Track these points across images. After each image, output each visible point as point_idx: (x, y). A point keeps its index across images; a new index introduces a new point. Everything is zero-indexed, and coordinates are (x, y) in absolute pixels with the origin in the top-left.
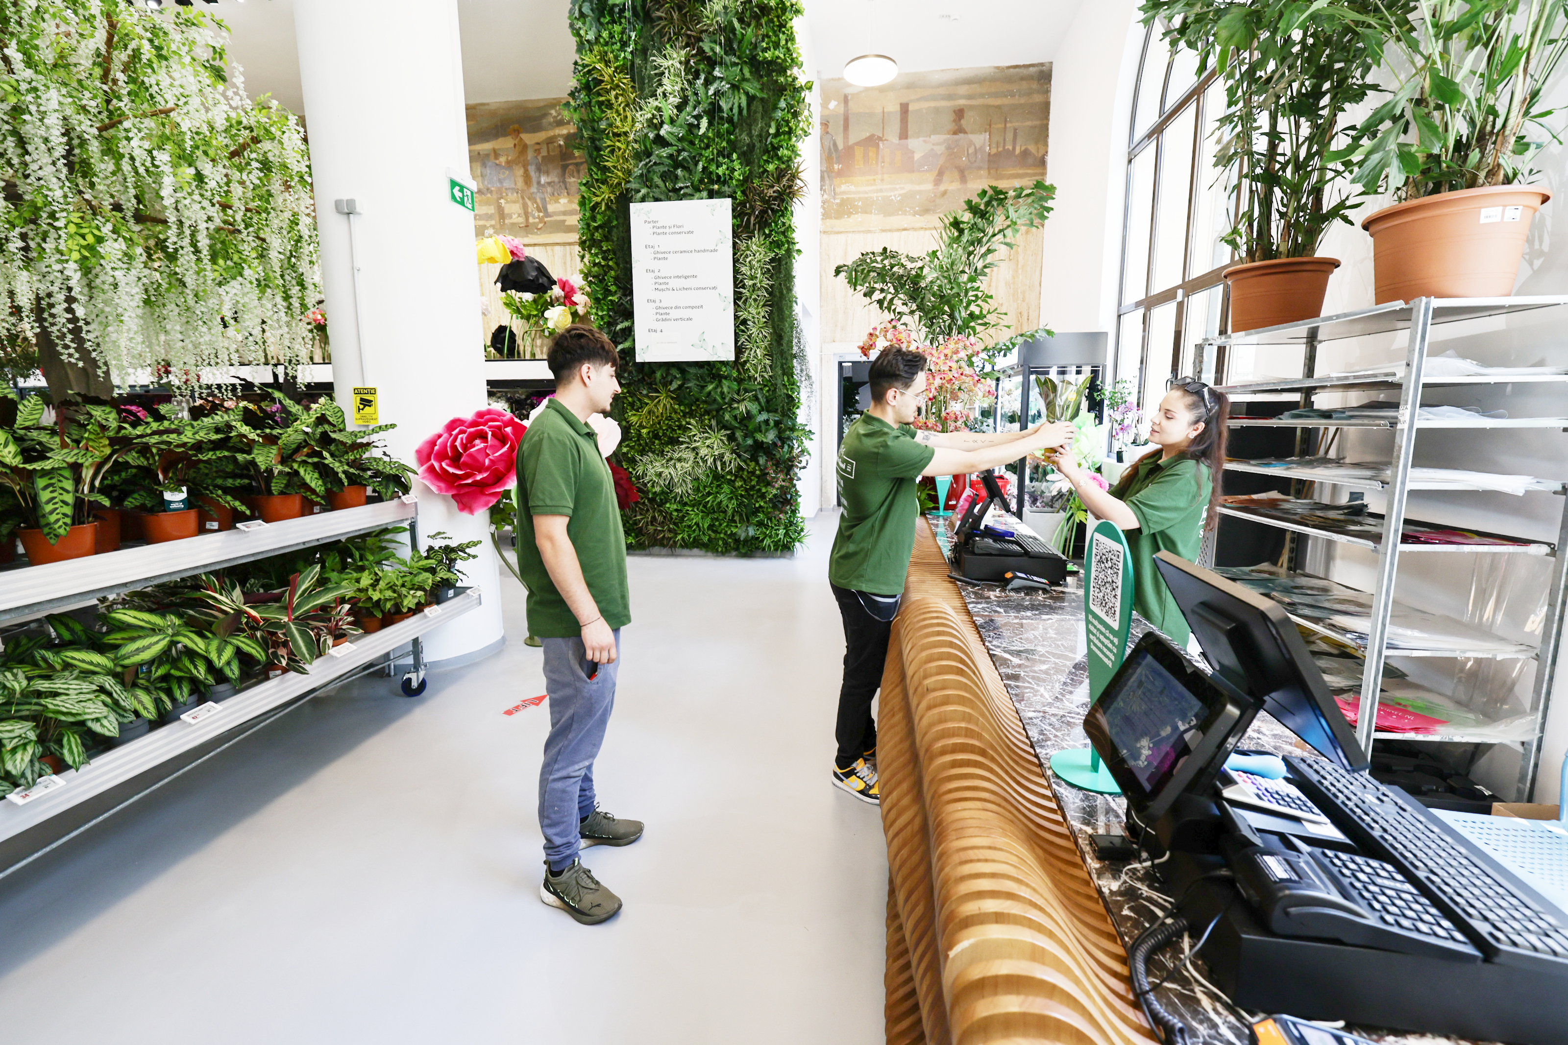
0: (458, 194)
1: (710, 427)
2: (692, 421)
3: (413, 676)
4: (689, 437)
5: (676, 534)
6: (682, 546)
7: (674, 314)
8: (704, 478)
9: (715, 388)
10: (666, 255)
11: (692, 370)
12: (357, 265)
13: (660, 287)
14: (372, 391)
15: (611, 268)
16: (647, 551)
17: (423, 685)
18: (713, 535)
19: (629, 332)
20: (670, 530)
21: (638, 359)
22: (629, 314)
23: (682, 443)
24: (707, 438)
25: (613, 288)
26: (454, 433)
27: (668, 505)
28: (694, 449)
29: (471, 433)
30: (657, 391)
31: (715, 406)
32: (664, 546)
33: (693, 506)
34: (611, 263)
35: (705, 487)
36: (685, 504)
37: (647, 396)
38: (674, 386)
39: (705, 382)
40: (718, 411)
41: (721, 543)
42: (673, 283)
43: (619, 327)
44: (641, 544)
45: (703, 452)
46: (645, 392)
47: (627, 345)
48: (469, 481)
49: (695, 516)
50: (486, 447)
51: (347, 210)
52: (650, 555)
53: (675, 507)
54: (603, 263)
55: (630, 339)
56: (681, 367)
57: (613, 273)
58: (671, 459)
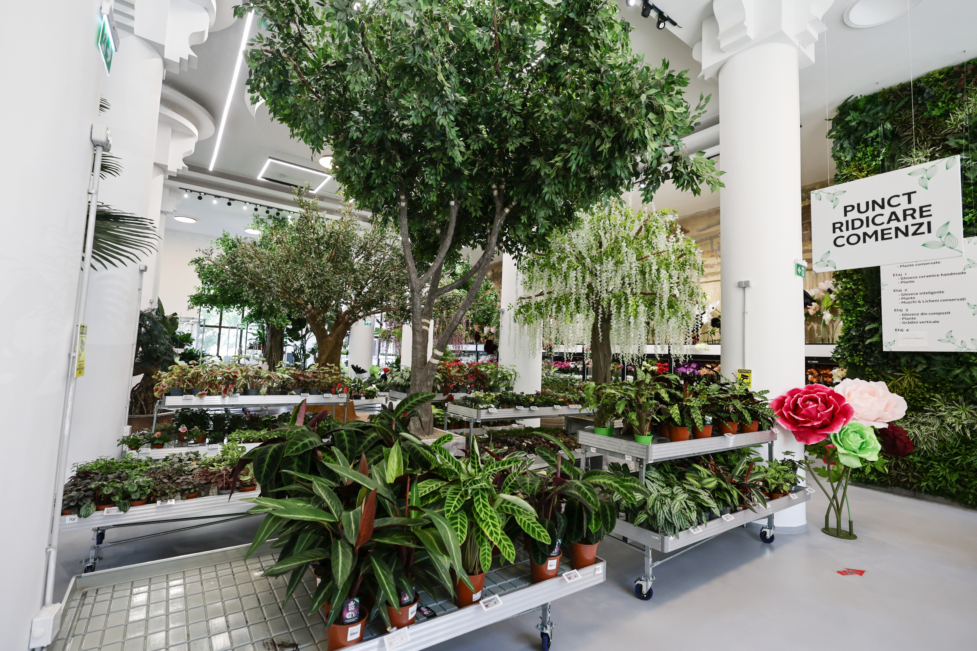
0: (799, 270)
1: (957, 401)
2: (937, 395)
3: (768, 531)
4: (934, 408)
5: (920, 481)
6: (926, 492)
7: (919, 318)
8: (951, 441)
9: (963, 372)
10: (912, 280)
11: (938, 358)
12: (746, 310)
13: (906, 301)
14: (749, 372)
15: (860, 290)
16: (889, 489)
17: (772, 538)
18: (961, 489)
19: (878, 331)
20: (914, 477)
21: (885, 349)
22: (877, 318)
23: (926, 411)
24: (953, 410)
25: (861, 303)
26: (795, 396)
27: (911, 457)
28: (939, 417)
29: (805, 397)
30: (902, 372)
31: (963, 386)
32: (905, 488)
33: (939, 461)
34: (860, 287)
35: (952, 448)
36: (930, 459)
37: (891, 374)
38: (919, 369)
39: (952, 367)
40: (965, 390)
41: (971, 497)
42: (918, 298)
43: (867, 328)
44: (882, 482)
45: (949, 420)
46: (889, 372)
47: (874, 339)
48: (809, 425)
49: (941, 470)
50: (817, 407)
51: (744, 286)
52: (892, 492)
53: (919, 459)
54: (854, 287)
55: (877, 335)
56: (928, 356)
57: (862, 293)
58: (914, 422)
